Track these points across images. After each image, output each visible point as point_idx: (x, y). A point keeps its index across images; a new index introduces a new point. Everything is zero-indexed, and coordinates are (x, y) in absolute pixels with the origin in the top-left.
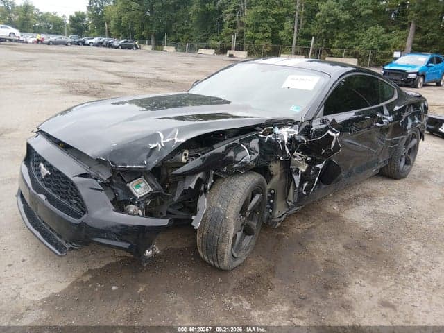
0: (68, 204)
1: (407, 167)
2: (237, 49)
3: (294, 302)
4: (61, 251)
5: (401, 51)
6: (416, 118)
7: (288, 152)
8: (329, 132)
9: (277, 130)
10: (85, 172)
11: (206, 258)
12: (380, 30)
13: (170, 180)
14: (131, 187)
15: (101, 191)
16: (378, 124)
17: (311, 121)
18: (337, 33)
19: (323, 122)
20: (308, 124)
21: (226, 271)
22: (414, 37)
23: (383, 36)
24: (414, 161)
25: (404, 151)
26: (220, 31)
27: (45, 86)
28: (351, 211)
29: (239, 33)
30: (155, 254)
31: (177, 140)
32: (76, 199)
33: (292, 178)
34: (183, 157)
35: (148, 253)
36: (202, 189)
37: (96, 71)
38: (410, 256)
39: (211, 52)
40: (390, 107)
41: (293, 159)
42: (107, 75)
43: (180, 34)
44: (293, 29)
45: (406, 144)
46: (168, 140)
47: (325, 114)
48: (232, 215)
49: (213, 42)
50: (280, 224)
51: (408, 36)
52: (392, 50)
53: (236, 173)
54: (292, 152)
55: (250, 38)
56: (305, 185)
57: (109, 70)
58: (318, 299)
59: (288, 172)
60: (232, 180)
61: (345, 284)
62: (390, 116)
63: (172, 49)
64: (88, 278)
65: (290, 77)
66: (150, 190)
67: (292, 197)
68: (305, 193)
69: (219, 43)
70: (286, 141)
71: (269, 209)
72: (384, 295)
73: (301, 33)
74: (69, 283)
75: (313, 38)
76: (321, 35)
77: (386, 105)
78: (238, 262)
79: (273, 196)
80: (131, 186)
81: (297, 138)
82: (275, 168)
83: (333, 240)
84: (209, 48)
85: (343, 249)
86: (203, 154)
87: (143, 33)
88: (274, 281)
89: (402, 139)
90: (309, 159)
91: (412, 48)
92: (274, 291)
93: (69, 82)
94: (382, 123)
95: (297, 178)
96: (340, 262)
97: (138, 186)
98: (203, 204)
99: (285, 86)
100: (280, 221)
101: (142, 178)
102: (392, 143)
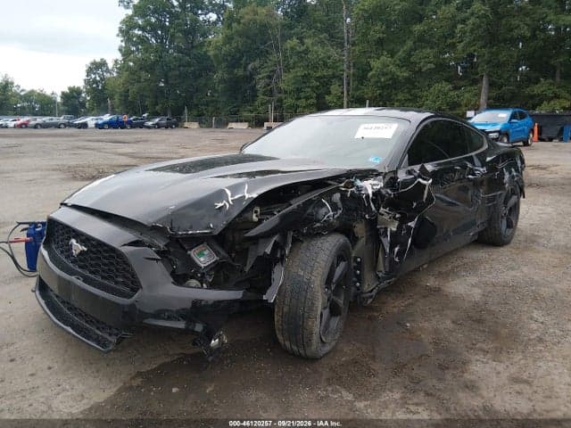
0: (113, 285)
1: (509, 232)
2: (275, 120)
3: (405, 388)
4: (104, 346)
5: (475, 110)
6: (513, 170)
7: (374, 208)
8: (420, 180)
9: (358, 183)
10: (136, 239)
11: (287, 344)
12: (447, 87)
13: (237, 247)
14: (192, 255)
15: (157, 260)
16: (470, 177)
17: (395, 172)
18: (396, 94)
19: (409, 173)
20: (392, 175)
21: (313, 360)
22: (489, 92)
23: (452, 93)
24: (516, 224)
25: (504, 211)
26: (254, 101)
27: (39, 173)
28: (452, 284)
29: (278, 101)
30: (223, 343)
31: (247, 196)
32: (124, 276)
33: (381, 242)
34: (254, 215)
35: (214, 342)
36: (278, 256)
37: (102, 154)
38: (534, 326)
39: (244, 126)
40: (482, 157)
41: (380, 217)
42: (117, 157)
43: (203, 107)
44: (343, 93)
45: (506, 202)
46: (236, 197)
47: (410, 164)
48: (319, 282)
49: (245, 114)
50: (371, 300)
51: (480, 91)
52: (464, 109)
53: (317, 234)
54: (378, 209)
55: (291, 107)
56: (397, 249)
57: (120, 151)
58: (434, 381)
59: (375, 233)
60: (313, 242)
61: (464, 363)
62: (482, 167)
63: (195, 125)
64: (139, 381)
65: (362, 126)
66: (216, 258)
67: (382, 267)
68: (397, 260)
69: (253, 114)
70: (371, 196)
71: (356, 282)
72: (513, 370)
73: (353, 97)
74: (115, 390)
75: (368, 101)
76: (376, 98)
77: (476, 155)
78: (327, 348)
79: (360, 266)
80: (193, 253)
81: (383, 192)
82: (360, 229)
83: (438, 316)
84: (241, 121)
85: (452, 325)
86: (279, 212)
87: (157, 108)
88: (376, 366)
89: (501, 194)
90: (398, 216)
91: (488, 105)
92: (378, 377)
93: (69, 167)
94: (474, 174)
95: (386, 241)
96: (451, 339)
97: (201, 254)
98: (279, 275)
99: (358, 136)
100: (371, 297)
101: (205, 244)
102: (490, 200)
